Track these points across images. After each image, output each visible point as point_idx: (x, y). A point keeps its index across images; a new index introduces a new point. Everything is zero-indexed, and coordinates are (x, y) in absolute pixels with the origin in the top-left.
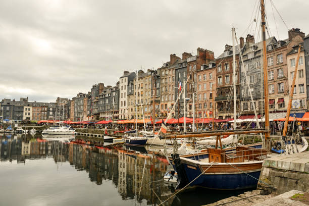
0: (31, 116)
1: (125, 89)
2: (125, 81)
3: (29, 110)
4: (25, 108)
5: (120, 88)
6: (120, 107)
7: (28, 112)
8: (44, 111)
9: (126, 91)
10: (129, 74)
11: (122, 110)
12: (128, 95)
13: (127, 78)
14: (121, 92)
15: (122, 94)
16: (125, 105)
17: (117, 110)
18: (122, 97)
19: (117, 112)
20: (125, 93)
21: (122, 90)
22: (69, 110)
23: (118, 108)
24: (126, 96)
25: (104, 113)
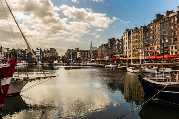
0: (80, 57)
1: (127, 39)
2: (127, 35)
3: (79, 53)
4: (77, 53)
5: (124, 39)
6: (124, 50)
7: (79, 54)
8: (86, 54)
9: (127, 41)
10: (129, 31)
11: (125, 52)
12: (129, 43)
13: (127, 33)
14: (124, 41)
15: (125, 43)
16: (127, 49)
17: (122, 52)
18: (125, 45)
19: (122, 53)
20: (127, 42)
21: (125, 40)
22: (97, 53)
23: (123, 51)
24: (127, 44)
25: (115, 54)
